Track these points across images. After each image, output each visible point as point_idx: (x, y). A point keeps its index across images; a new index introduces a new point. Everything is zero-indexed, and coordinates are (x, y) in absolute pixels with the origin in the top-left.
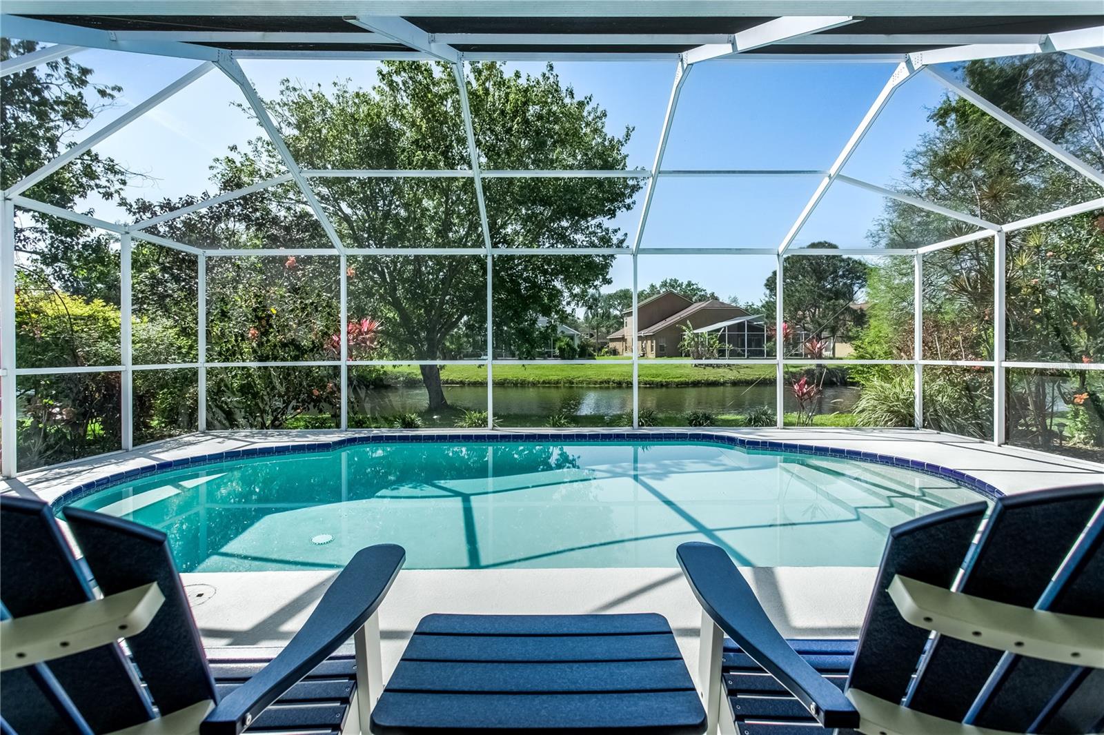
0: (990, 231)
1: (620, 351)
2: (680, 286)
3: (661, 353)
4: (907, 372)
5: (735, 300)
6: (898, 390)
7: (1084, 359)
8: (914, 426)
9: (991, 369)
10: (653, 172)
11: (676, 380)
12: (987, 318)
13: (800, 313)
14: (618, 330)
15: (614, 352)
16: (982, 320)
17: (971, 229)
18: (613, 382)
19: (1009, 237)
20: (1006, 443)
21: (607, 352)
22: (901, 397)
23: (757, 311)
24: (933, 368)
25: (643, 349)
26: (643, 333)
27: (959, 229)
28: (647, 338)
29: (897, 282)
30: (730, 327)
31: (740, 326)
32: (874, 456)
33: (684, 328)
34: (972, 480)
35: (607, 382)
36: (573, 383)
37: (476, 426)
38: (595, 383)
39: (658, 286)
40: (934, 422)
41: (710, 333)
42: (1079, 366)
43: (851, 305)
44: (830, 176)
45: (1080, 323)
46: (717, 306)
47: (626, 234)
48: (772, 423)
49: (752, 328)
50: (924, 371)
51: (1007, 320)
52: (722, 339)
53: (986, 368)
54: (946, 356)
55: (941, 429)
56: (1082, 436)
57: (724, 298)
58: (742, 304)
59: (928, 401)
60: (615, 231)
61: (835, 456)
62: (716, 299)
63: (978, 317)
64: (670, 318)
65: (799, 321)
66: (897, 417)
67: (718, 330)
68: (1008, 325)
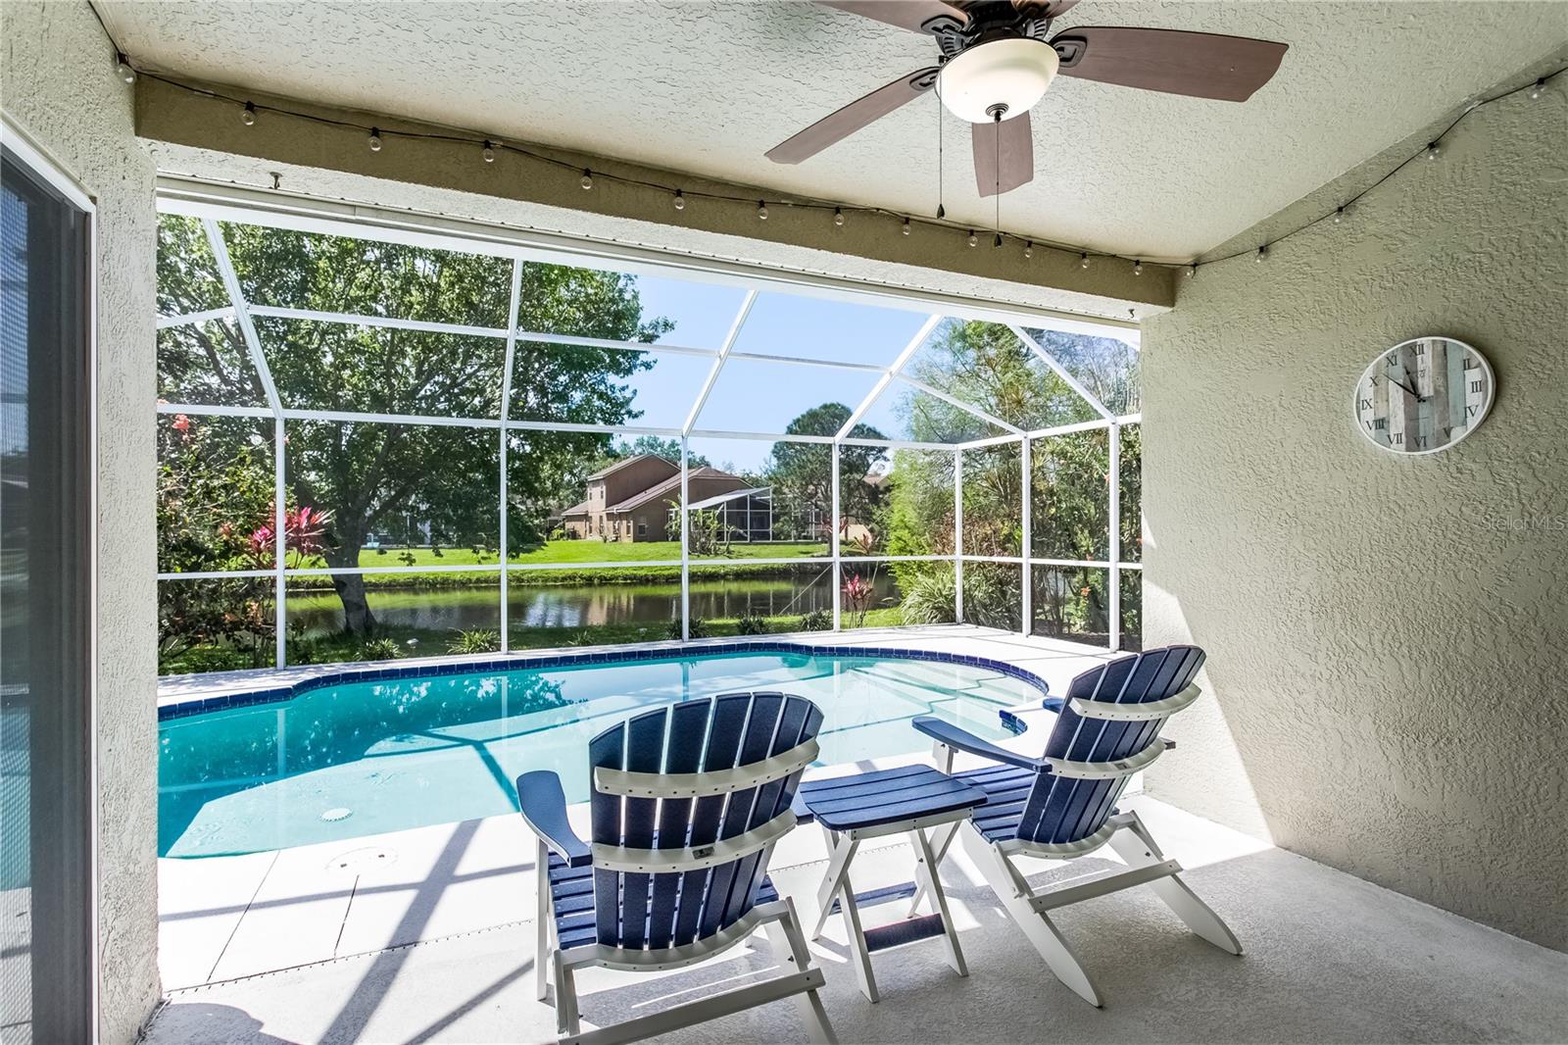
0: (1017, 435)
1: (582, 533)
2: (661, 445)
3: (640, 536)
4: (947, 567)
5: (730, 467)
6: (940, 586)
7: (1088, 557)
8: (955, 621)
9: (1020, 566)
10: (722, 353)
11: (666, 573)
12: (1016, 517)
13: (811, 487)
14: (575, 504)
15: (574, 535)
16: (1012, 519)
17: (1002, 432)
18: (581, 577)
19: (1032, 442)
20: (1031, 634)
21: (562, 535)
22: (944, 593)
23: (756, 483)
24: (971, 563)
25: (616, 531)
26: (615, 509)
27: (993, 431)
28: (620, 516)
29: (921, 461)
30: (729, 504)
31: (741, 502)
32: (934, 654)
33: (674, 504)
34: (1016, 669)
35: (572, 578)
36: (523, 581)
37: (481, 651)
38: (556, 579)
39: (632, 445)
40: (972, 618)
41: (706, 510)
42: (1083, 563)
43: (867, 479)
44: (891, 373)
45: (1085, 526)
46: (712, 476)
47: (635, 392)
48: (827, 626)
49: (755, 504)
50: (964, 565)
51: (1032, 520)
52: (720, 518)
53: (1016, 564)
54: (981, 552)
55: (979, 623)
56: (1083, 623)
57: (717, 464)
58: (738, 473)
59: (968, 597)
60: (623, 389)
61: (899, 657)
62: (708, 465)
63: (1009, 515)
64: (653, 489)
65: (811, 496)
66: (940, 613)
67: (716, 507)
68: (1032, 525)
